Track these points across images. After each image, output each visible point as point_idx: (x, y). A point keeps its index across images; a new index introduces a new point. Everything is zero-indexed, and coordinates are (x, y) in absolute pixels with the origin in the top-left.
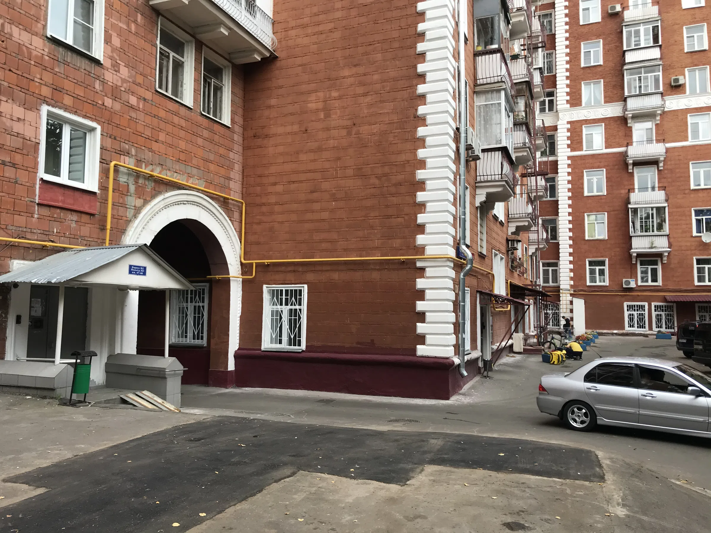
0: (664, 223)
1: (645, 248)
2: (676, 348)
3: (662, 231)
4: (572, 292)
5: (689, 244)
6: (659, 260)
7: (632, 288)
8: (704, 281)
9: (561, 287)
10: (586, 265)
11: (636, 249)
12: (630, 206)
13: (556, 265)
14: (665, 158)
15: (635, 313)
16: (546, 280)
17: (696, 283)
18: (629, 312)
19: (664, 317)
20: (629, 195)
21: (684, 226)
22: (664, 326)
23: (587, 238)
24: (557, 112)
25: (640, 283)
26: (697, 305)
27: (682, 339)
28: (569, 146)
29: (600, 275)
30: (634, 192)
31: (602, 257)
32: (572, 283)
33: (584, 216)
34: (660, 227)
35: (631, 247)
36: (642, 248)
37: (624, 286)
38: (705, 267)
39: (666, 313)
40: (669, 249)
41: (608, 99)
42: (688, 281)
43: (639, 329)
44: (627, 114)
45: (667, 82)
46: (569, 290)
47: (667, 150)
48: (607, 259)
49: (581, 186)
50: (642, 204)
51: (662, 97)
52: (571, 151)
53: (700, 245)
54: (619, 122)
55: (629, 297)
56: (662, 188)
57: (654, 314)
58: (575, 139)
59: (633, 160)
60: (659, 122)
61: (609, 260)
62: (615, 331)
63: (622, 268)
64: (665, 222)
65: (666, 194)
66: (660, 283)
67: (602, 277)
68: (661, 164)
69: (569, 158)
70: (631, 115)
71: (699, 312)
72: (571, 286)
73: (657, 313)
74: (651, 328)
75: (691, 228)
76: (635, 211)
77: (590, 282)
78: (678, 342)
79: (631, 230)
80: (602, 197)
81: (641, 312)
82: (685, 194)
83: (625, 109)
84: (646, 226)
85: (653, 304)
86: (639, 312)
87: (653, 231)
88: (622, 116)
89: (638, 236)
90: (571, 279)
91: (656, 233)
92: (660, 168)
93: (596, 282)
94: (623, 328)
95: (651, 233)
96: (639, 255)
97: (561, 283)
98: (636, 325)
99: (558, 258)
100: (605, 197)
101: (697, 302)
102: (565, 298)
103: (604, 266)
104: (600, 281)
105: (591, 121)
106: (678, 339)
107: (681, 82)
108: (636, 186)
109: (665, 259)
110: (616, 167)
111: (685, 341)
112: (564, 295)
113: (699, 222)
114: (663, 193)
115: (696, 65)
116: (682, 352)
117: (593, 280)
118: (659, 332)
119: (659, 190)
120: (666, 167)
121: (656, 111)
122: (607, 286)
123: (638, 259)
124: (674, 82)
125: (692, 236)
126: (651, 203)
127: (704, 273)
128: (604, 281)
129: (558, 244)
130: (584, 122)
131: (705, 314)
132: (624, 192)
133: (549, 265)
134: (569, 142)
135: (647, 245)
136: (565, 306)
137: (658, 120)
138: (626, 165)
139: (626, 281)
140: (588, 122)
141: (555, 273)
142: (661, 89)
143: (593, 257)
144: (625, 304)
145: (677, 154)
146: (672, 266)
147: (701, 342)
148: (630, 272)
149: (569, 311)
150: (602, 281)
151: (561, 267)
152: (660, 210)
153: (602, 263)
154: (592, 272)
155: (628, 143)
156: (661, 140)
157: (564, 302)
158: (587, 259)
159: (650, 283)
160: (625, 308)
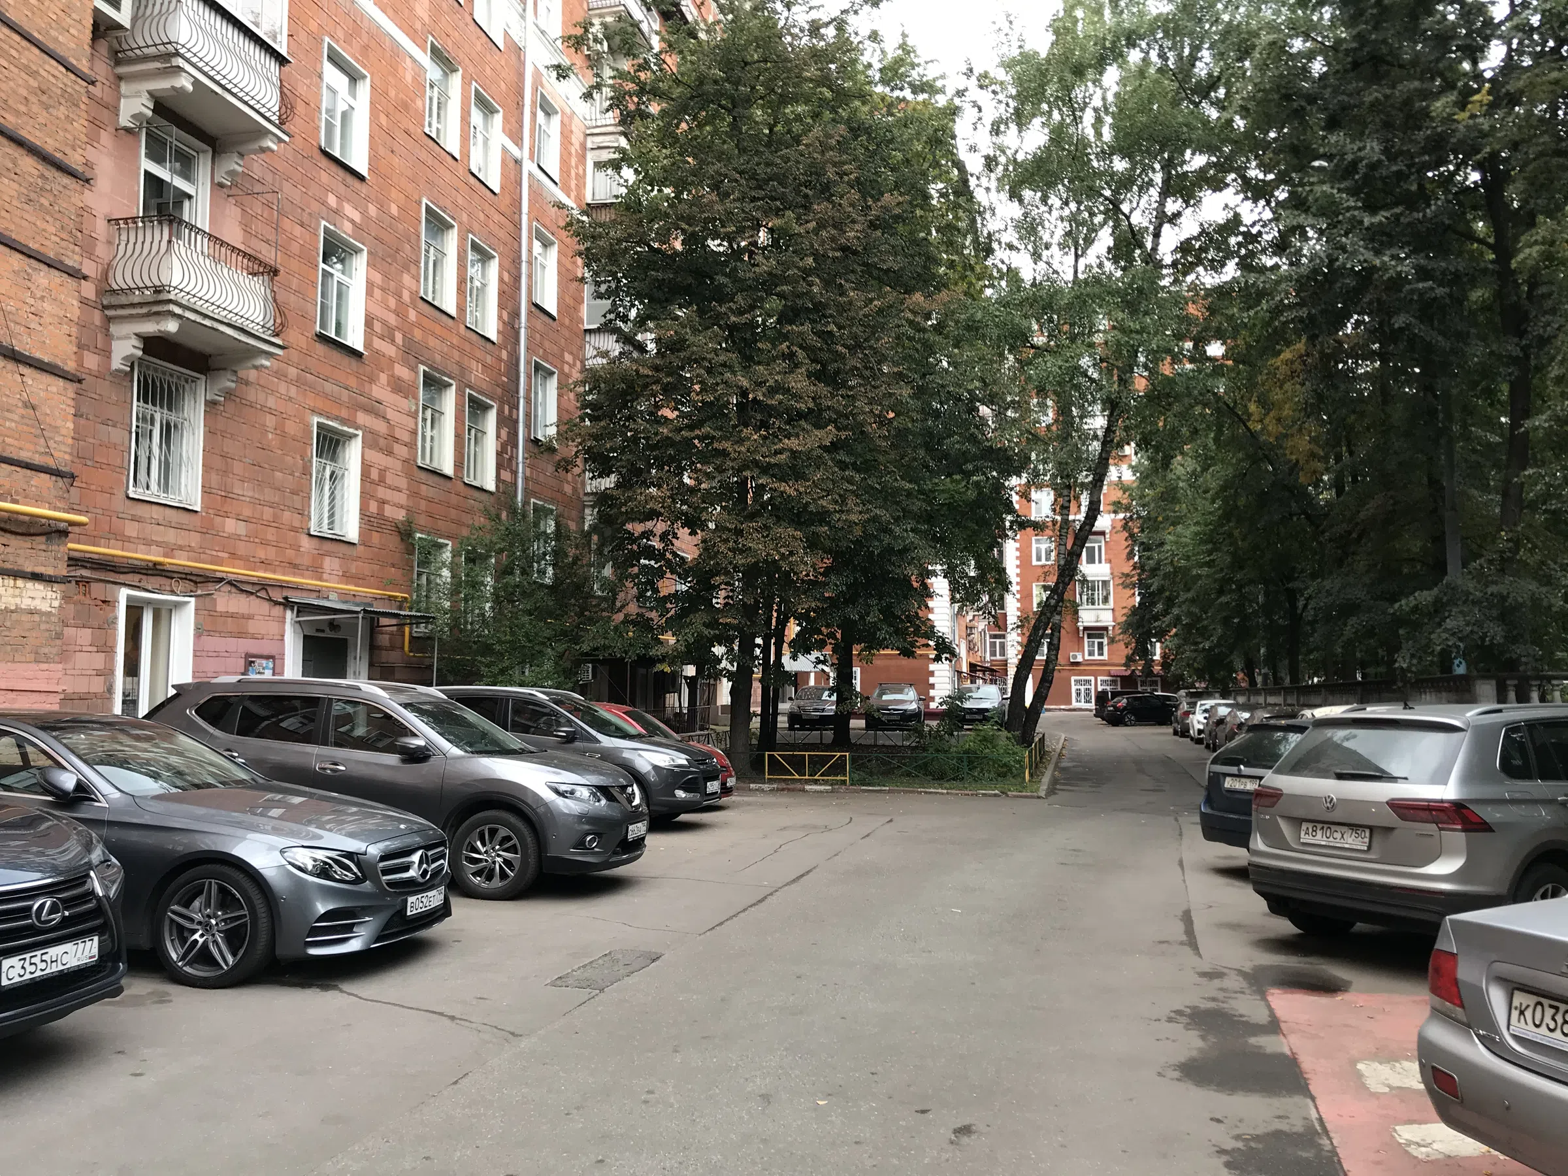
0: (1109, 596)
1: (1092, 622)
3: (1107, 604)
6: (1104, 633)
7: (1079, 662)
9: (1009, 661)
11: (1083, 622)
12: (1077, 578)
13: (1003, 637)
14: (1111, 530)
15: (1082, 688)
16: (993, 653)
18: (1077, 687)
23: (1035, 609)
25: (1087, 657)
30: (1081, 563)
33: (1033, 586)
34: (1105, 600)
35: (1077, 620)
36: (1089, 622)
37: (1072, 660)
39: (1112, 687)
40: (1113, 623)
43: (1086, 705)
47: (1113, 521)
49: (1029, 554)
50: (1088, 576)
55: (1076, 672)
56: (1108, 560)
57: (1100, 688)
58: (1023, 503)
60: (1106, 490)
62: (1060, 707)
63: (1071, 641)
65: (1111, 566)
66: (1105, 656)
68: (1107, 536)
73: (1103, 687)
76: (1082, 583)
79: (1078, 602)
80: (1051, 567)
81: (1088, 687)
84: (1092, 599)
85: (1099, 678)
86: (1085, 687)
87: (1098, 604)
89: (1084, 609)
91: (1101, 606)
92: (1106, 541)
94: (1070, 703)
96: (1086, 629)
97: (1009, 656)
98: (1083, 700)
99: (1005, 630)
100: (1053, 567)
108: (1084, 557)
109: (1110, 632)
112: (1012, 669)
114: (1108, 565)
119: (1105, 562)
120: (1112, 538)
123: (1085, 632)
124: (1120, 452)
126: (1098, 576)
129: (1005, 615)
133: (995, 637)
134: (1017, 507)
135: (1094, 619)
139: (1073, 655)
141: (1003, 646)
144: (1073, 678)
146: (1117, 639)
148: (1077, 646)
151: (1008, 639)
152: (1105, 583)
155: (1076, 512)
156: (1108, 510)
159: (1096, 657)
160: (1073, 683)
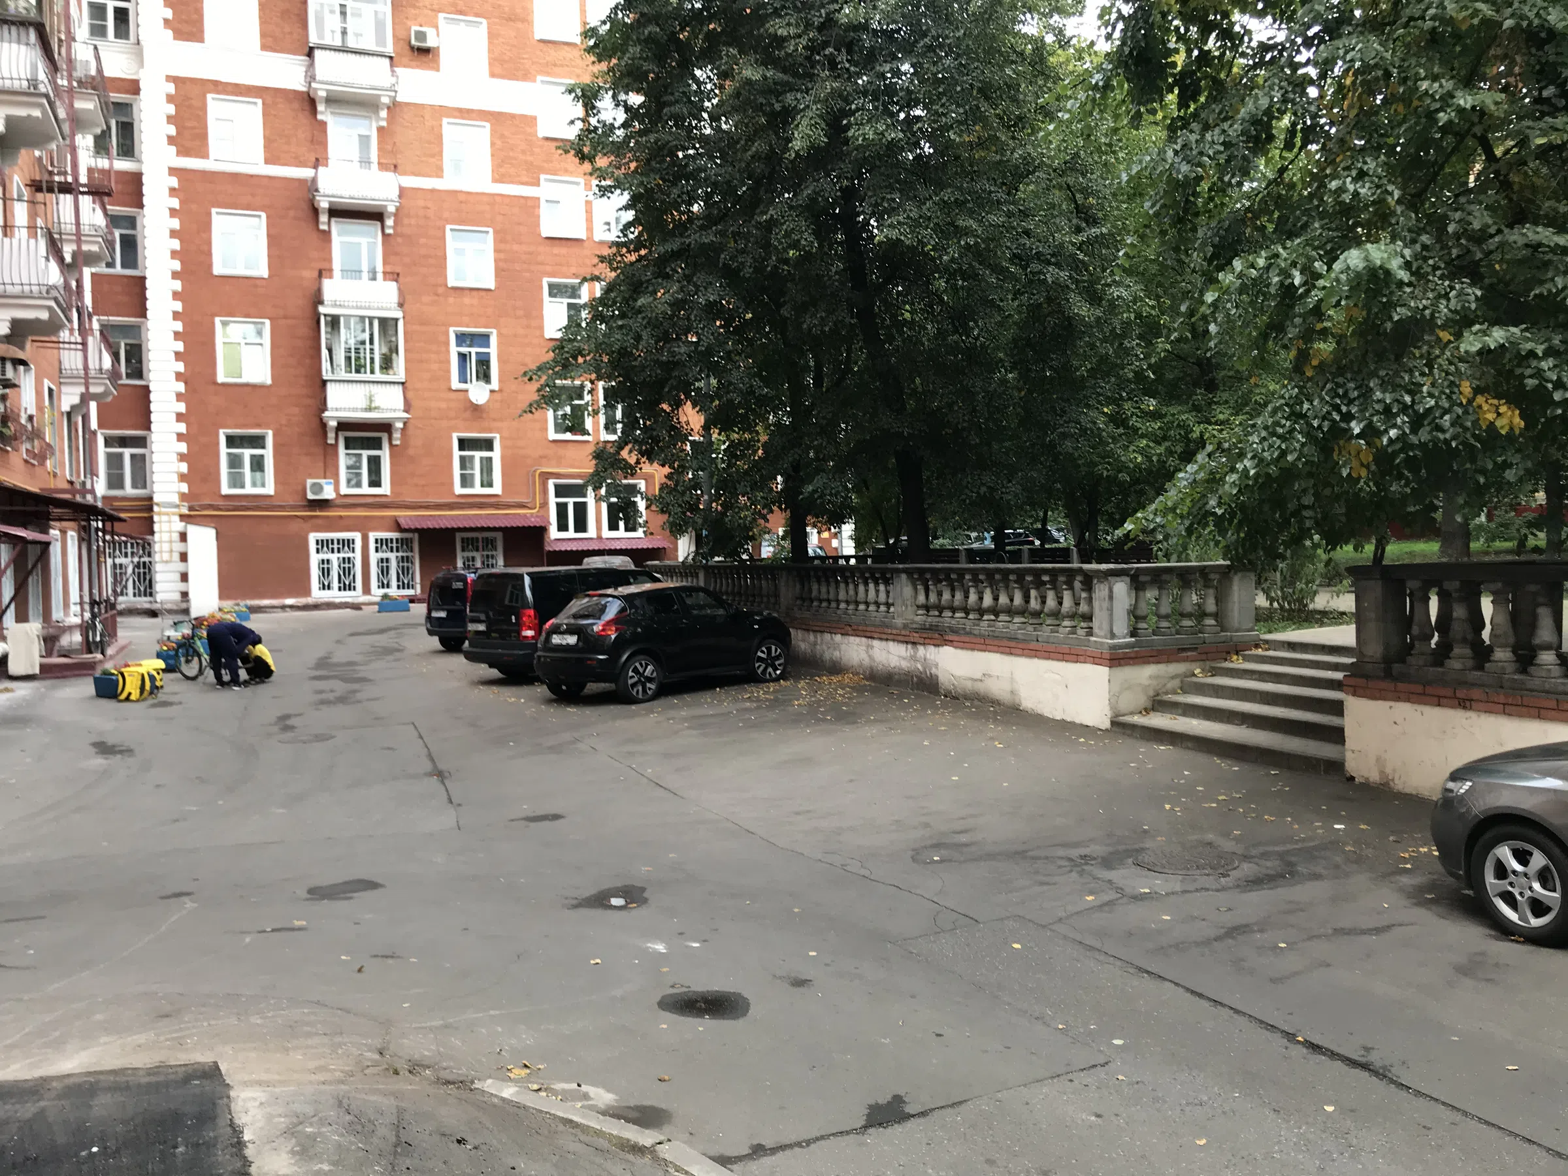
0: (394, 355)
1: (355, 410)
2: (424, 630)
3: (391, 372)
4: (185, 511)
5: (443, 405)
6: (385, 437)
7: (326, 501)
8: (472, 486)
9: (156, 499)
10: (218, 444)
11: (337, 410)
12: (322, 309)
13: (141, 442)
14: (397, 209)
15: (334, 557)
16: (115, 481)
17: (459, 490)
18: (322, 556)
19: (393, 565)
20: (320, 283)
21: (435, 366)
22: (394, 583)
23: (221, 378)
24: (138, 43)
25: (344, 490)
26: (459, 536)
27: (437, 610)
28: (171, 140)
29: (252, 470)
30: (331, 277)
31: (259, 426)
32: (184, 488)
33: (213, 324)
34: (387, 364)
35: (323, 406)
36: (349, 410)
37: (310, 496)
38: (472, 457)
39: (400, 554)
40: (406, 415)
41: (271, 42)
42: (442, 484)
43: (343, 593)
44: (316, 89)
45: (402, 34)
46: (178, 506)
47: (403, 192)
48: (270, 433)
49: (205, 248)
50: (348, 307)
51: (392, 66)
52: (179, 154)
53: (466, 410)
54: (296, 105)
55: (320, 522)
56: (392, 275)
57: (374, 557)
58: (189, 124)
59: (330, 203)
60: (384, 124)
61: (274, 435)
62: (289, 601)
63: (307, 454)
64: (397, 353)
65: (399, 289)
66: (385, 489)
67: (258, 474)
68: (389, 222)
69: (173, 171)
70: (323, 94)
71: (463, 550)
72: (183, 497)
73: (381, 555)
74: (367, 590)
75: (448, 371)
76: (334, 322)
77: (230, 487)
78: (429, 617)
79: (325, 365)
80: (258, 282)
81: (346, 555)
82: (437, 295)
83: (311, 77)
84: (357, 359)
85: (372, 536)
86: (342, 555)
87: (372, 372)
88: (302, 92)
89: (340, 381)
90: (183, 478)
91: (378, 376)
92: (389, 231)
93: (243, 487)
94: (307, 592)
95: (368, 376)
96: (343, 426)
97: (156, 488)
98: (335, 584)
99: (147, 425)
100: (264, 283)
101: (460, 530)
102: (166, 527)
103: (263, 447)
104: (254, 484)
105: (230, 88)
106: (429, 611)
107: (430, 42)
108: (337, 265)
109: (397, 435)
110: (292, 213)
111: (443, 614)
112: (165, 518)
113: (463, 357)
114: (393, 285)
115: (461, 13)
116: (436, 639)
117: (237, 481)
118: (385, 596)
119: (385, 279)
120: (399, 229)
121: (379, 96)
122: (271, 496)
123: (340, 433)
124: (417, 39)
125: (450, 389)
126: (369, 308)
127: (472, 469)
128: (263, 485)
129: (146, 390)
130: (212, 87)
131: (475, 554)
132: (309, 274)
133: (124, 442)
134: (172, 130)
135: (364, 404)
136: (166, 547)
137: (383, 119)
138: (315, 211)
139: (314, 485)
140: (220, 88)
141: (140, 463)
142: (389, 49)
143: (236, 427)
144: (313, 537)
145: (421, 203)
146: (411, 452)
147: (483, 617)
148: (321, 464)
149: (176, 557)
150: (259, 483)
151: (154, 447)
152: (387, 325)
153: (257, 441)
154: (235, 462)
155: (317, 160)
156: (391, 165)
157: (165, 537)
158: (221, 431)
159: (366, 489)
160: (312, 547)
